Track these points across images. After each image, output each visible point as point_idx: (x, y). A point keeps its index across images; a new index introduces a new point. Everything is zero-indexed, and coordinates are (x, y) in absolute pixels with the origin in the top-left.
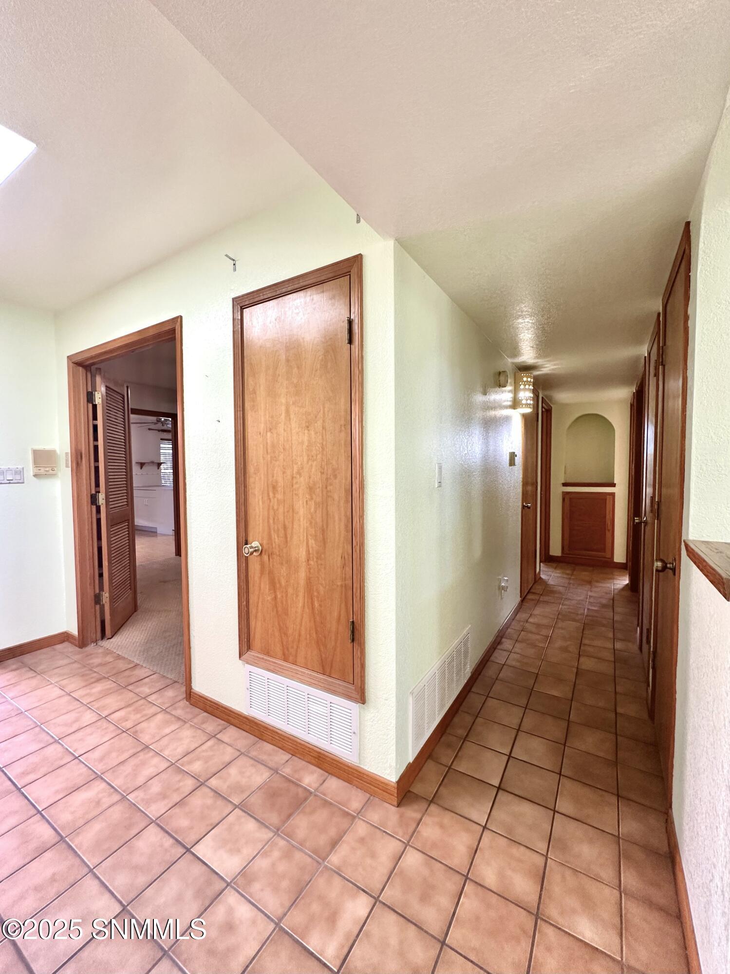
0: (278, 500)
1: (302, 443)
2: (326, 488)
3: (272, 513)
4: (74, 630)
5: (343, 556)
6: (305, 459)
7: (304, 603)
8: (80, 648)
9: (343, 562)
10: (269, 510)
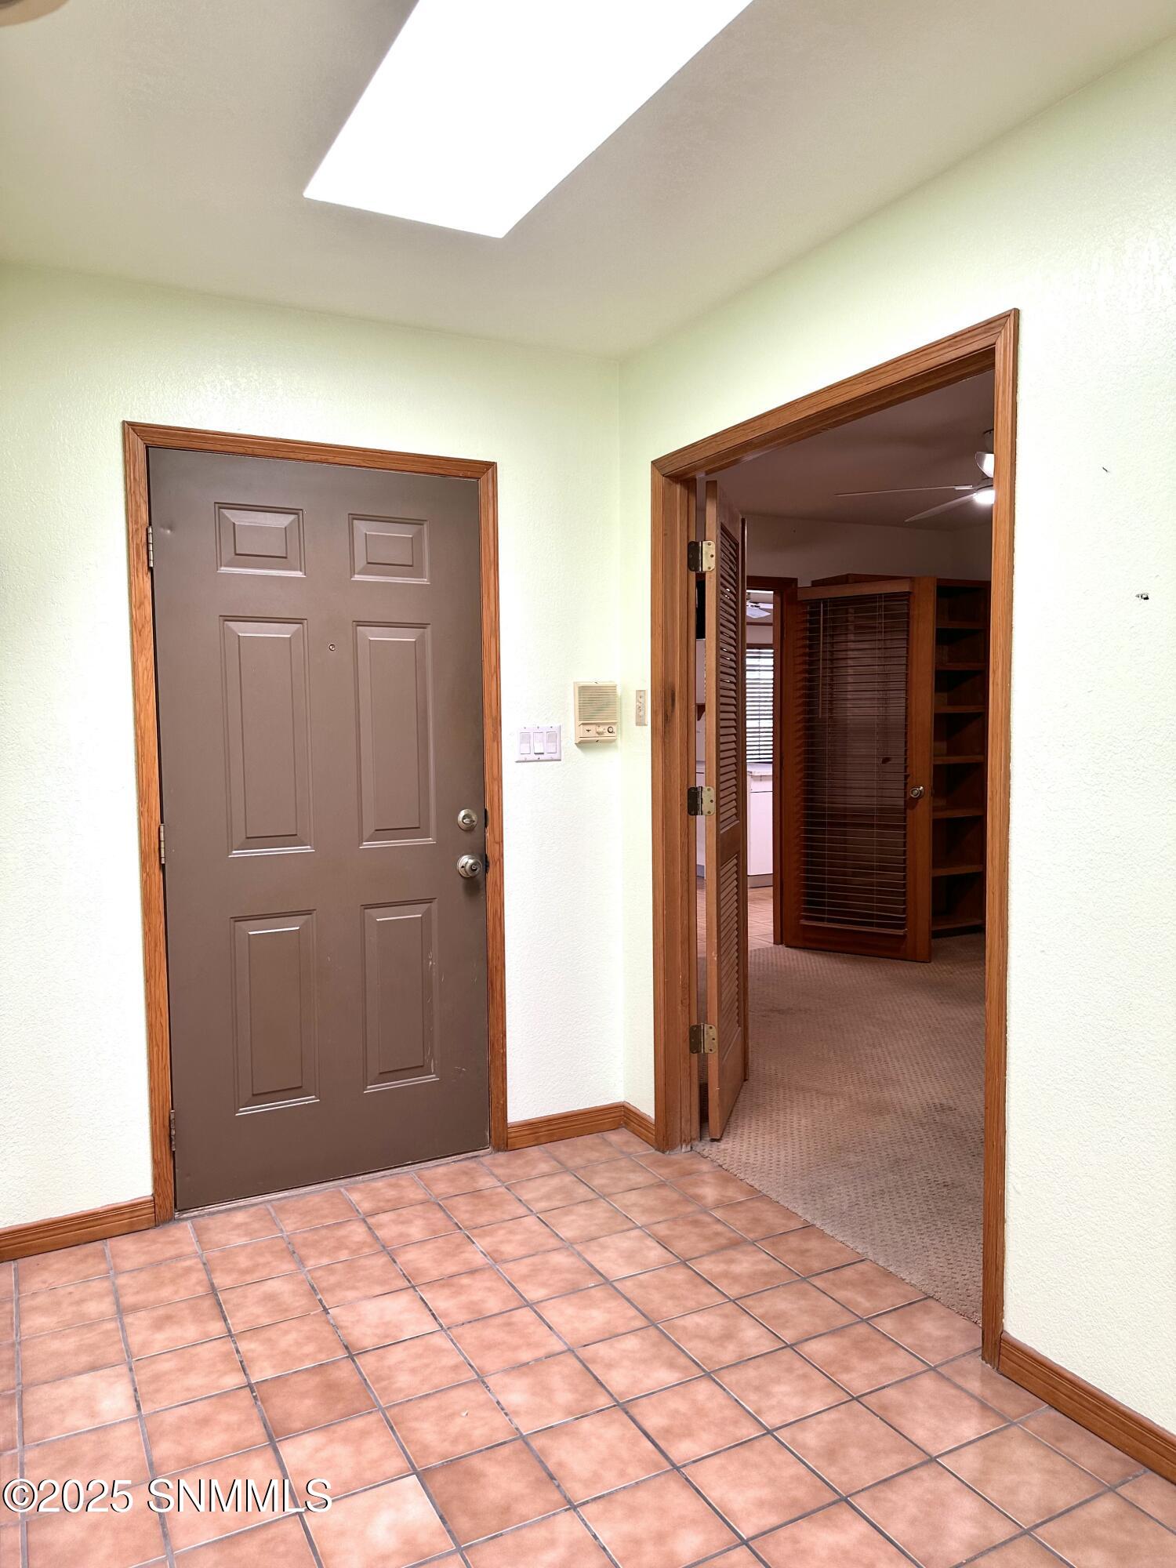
4: (646, 1106)
8: (658, 1149)
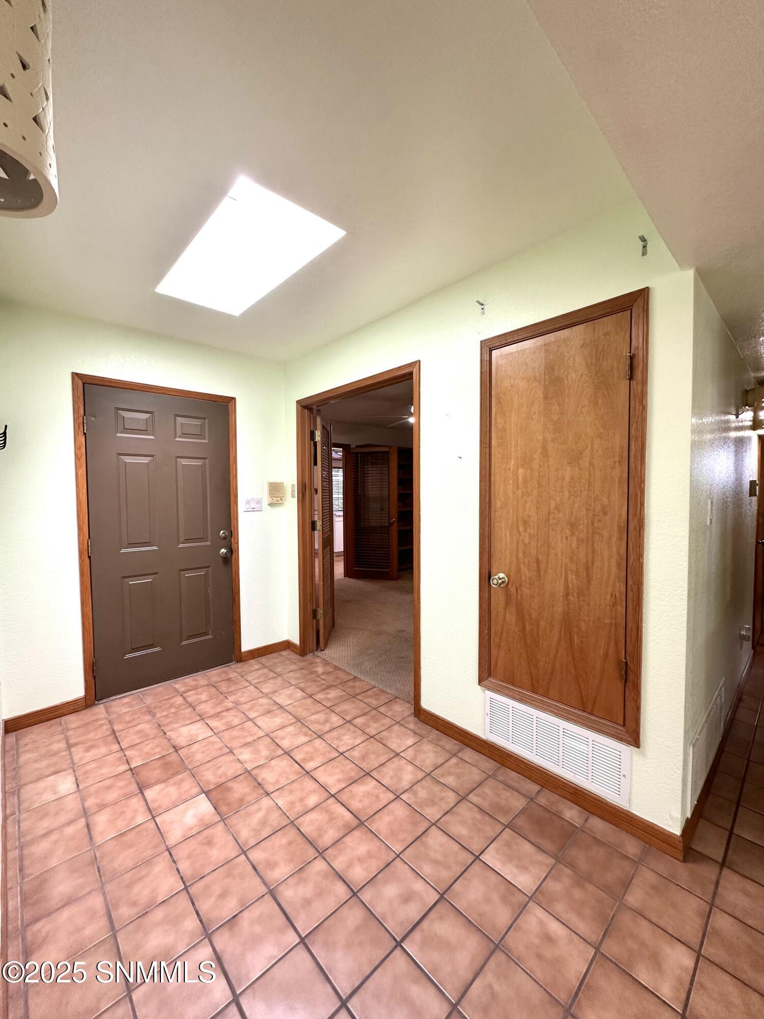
0: (530, 534)
1: (563, 479)
2: (593, 524)
3: (521, 547)
4: (296, 640)
5: (613, 595)
6: (566, 494)
7: (560, 636)
8: (301, 656)
9: (614, 600)
10: (518, 543)
